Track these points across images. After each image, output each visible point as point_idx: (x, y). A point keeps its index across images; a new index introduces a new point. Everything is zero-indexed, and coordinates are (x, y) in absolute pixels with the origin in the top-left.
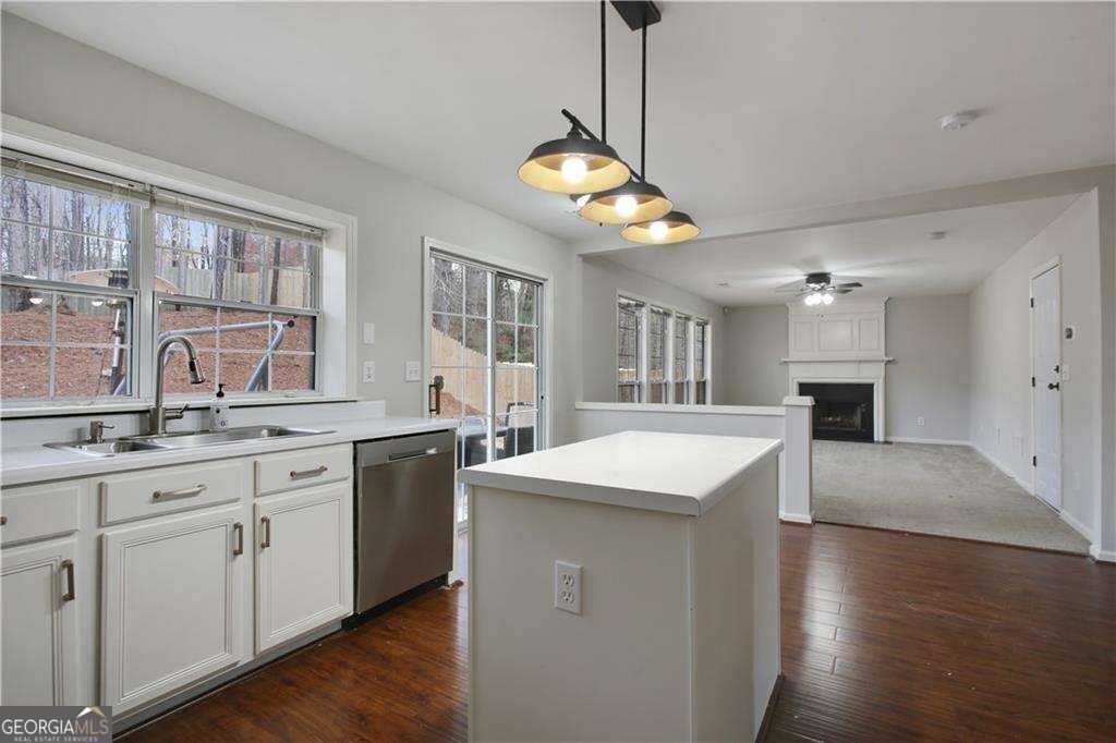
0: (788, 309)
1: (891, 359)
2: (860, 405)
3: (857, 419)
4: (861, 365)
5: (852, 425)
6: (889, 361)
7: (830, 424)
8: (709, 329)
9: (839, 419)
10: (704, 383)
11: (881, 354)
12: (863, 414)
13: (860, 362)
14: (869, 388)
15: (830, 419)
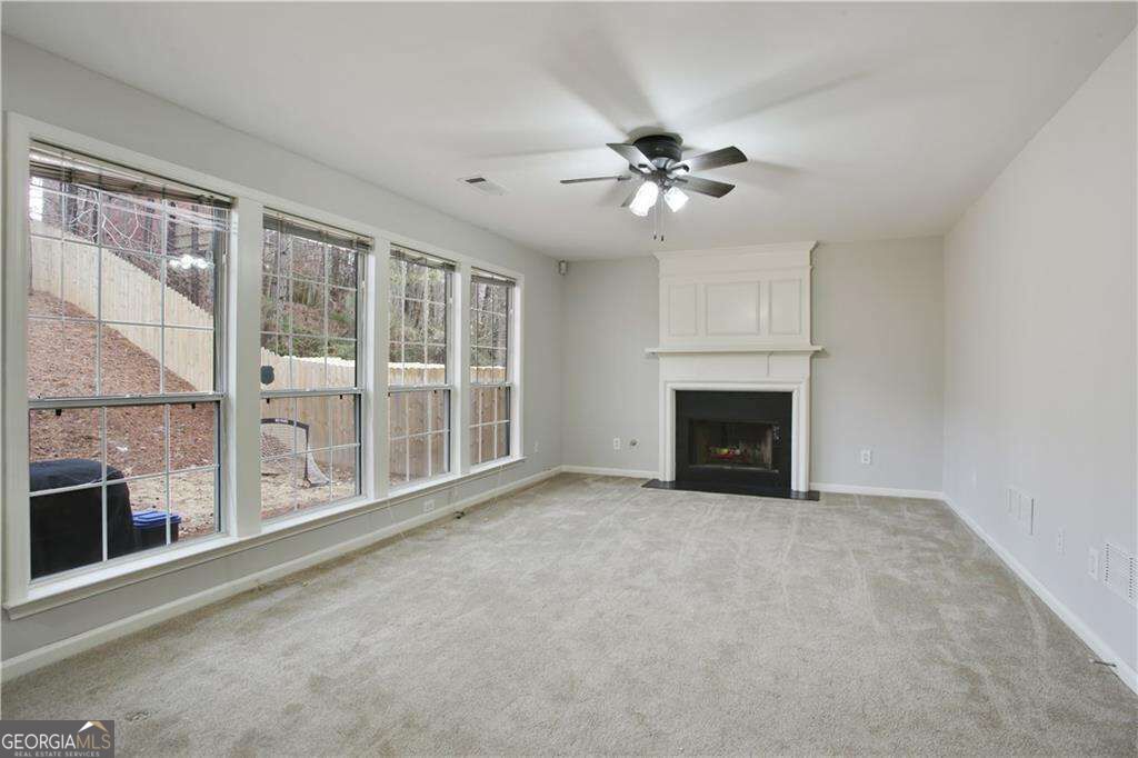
0: (658, 261)
1: (819, 348)
2: (770, 426)
3: (767, 452)
4: (772, 358)
5: (759, 461)
6: (817, 352)
7: (723, 459)
8: (517, 294)
9: (738, 452)
10: (508, 389)
11: (804, 342)
12: (774, 442)
13: (771, 353)
14: (784, 399)
15: (726, 451)
